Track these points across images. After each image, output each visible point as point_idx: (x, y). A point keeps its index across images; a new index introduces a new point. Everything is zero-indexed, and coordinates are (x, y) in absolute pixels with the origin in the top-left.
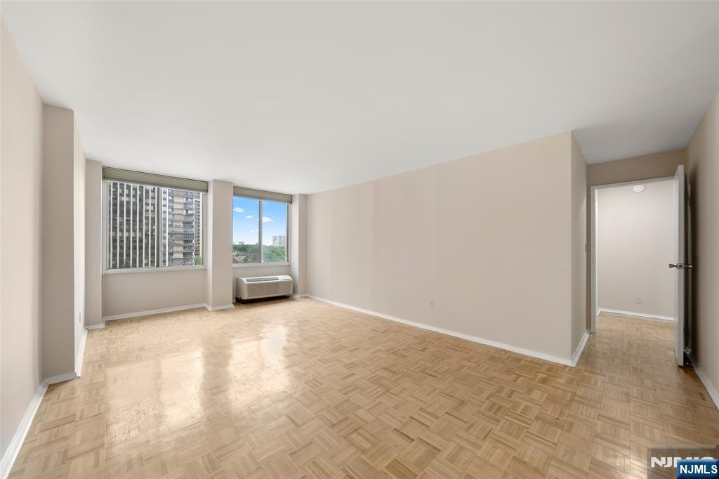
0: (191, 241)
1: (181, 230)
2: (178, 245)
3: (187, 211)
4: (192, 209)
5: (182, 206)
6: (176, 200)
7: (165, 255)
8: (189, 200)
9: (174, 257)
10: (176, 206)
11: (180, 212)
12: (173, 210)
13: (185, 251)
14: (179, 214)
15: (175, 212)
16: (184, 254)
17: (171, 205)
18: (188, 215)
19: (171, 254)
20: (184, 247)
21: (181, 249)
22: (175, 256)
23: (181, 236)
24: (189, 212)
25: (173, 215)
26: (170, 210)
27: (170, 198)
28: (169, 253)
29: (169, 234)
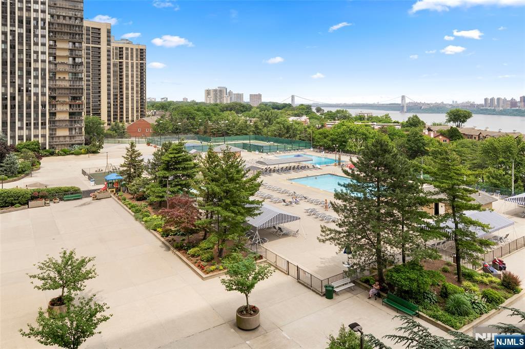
0: (80, 98)
1: (67, 84)
2: (63, 103)
3: (74, 59)
4: (80, 57)
5: (67, 53)
6: (59, 45)
7: (44, 115)
8: (77, 45)
9: (57, 118)
10: (58, 53)
11: (65, 61)
12: (55, 58)
13: (71, 111)
14: (62, 63)
15: (58, 60)
16: (71, 114)
17: (52, 51)
18: (75, 65)
19: (53, 114)
20: (70, 106)
21: (67, 108)
22: (59, 117)
23: (66, 92)
24: (77, 60)
25: (56, 64)
26: (51, 58)
27: (52, 43)
28: (50, 113)
29: (50, 89)
